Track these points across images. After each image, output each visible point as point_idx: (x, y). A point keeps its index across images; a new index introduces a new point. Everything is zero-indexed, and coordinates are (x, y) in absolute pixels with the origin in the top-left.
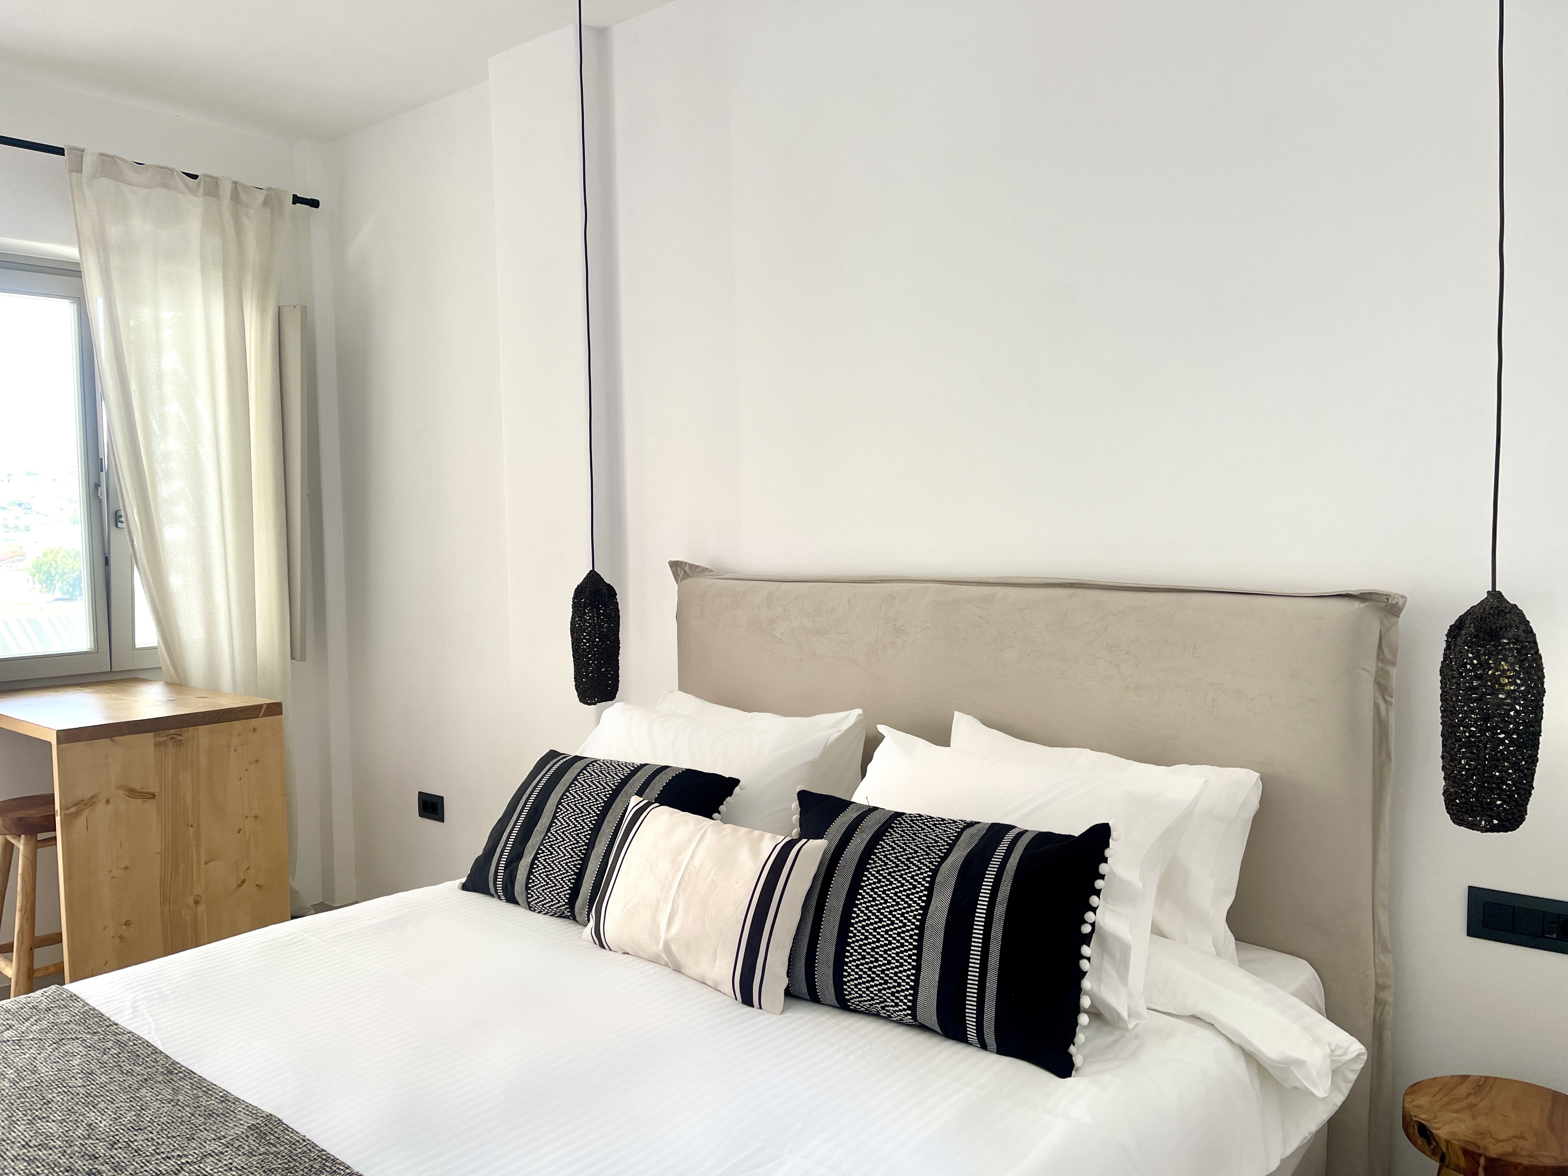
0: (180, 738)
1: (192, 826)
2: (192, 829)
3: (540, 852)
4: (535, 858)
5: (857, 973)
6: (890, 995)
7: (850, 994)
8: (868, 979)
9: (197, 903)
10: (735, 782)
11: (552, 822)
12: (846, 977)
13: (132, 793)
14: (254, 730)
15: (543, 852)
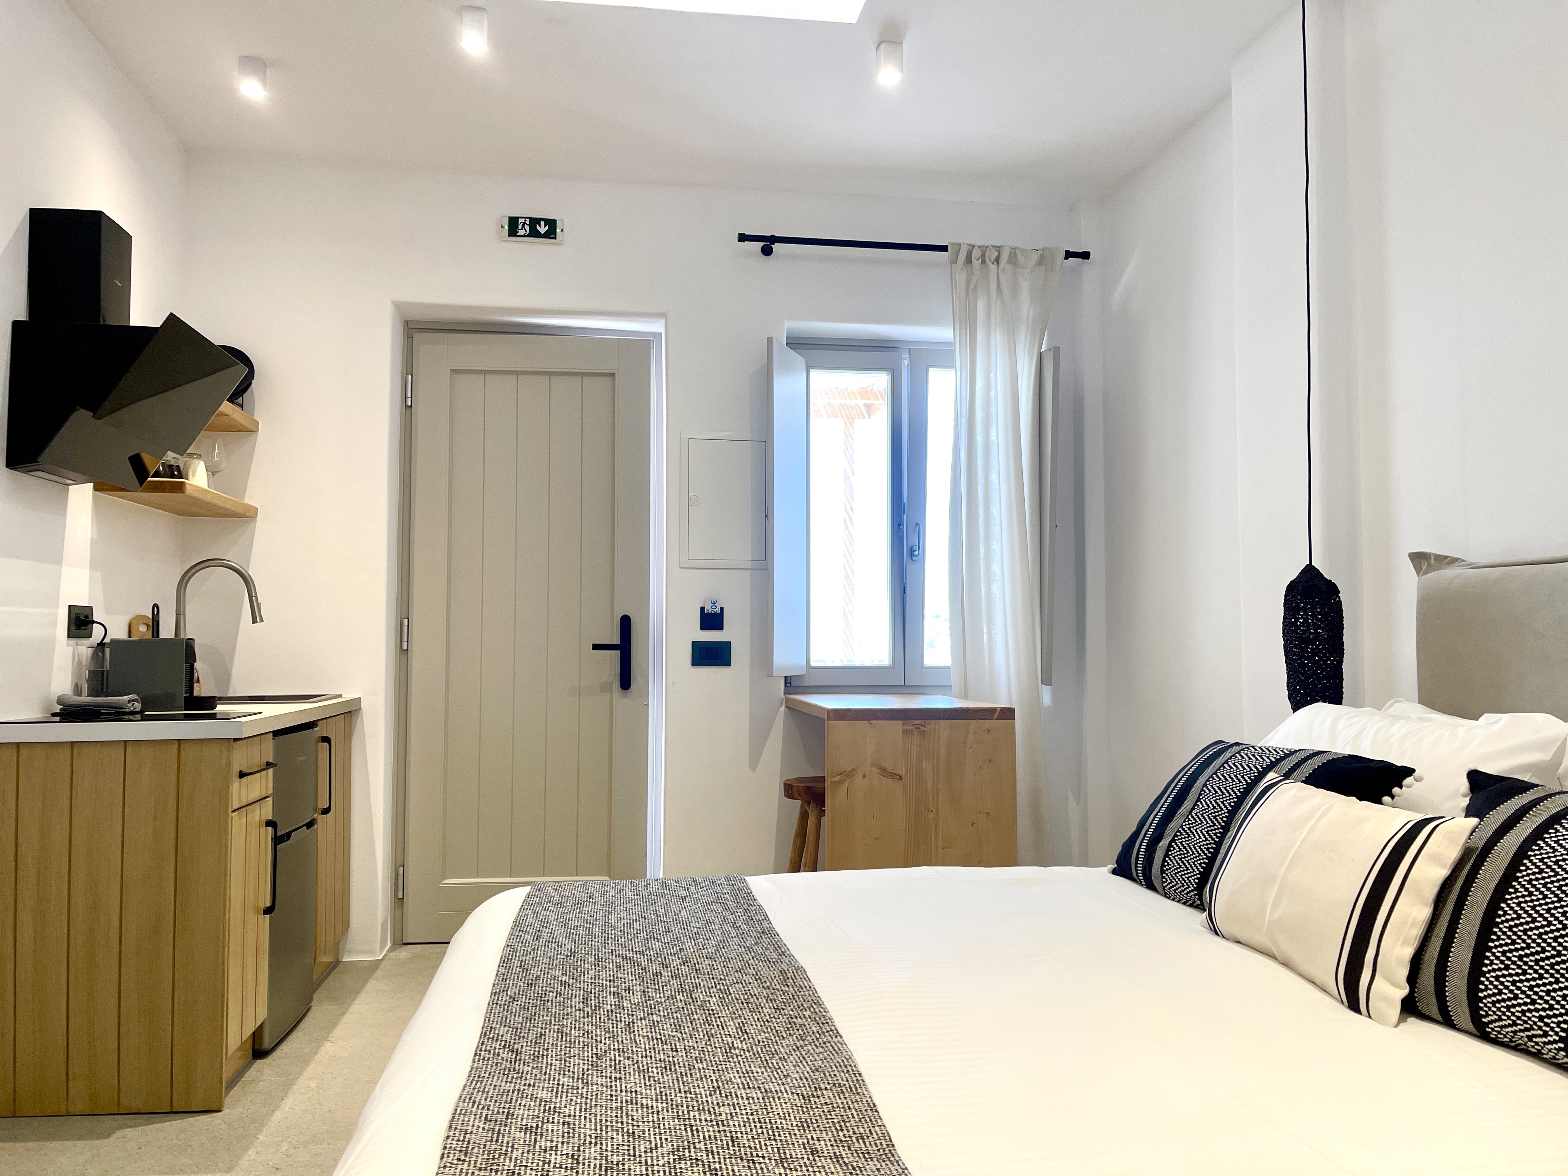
0: (924, 729)
1: (932, 811)
2: (931, 813)
3: (1178, 834)
4: (1173, 840)
5: (1496, 987)
6: (1536, 1020)
7: (1487, 1015)
8: (1509, 995)
11: (1196, 804)
12: (1482, 991)
13: (884, 772)
14: (989, 731)
15: (1181, 834)
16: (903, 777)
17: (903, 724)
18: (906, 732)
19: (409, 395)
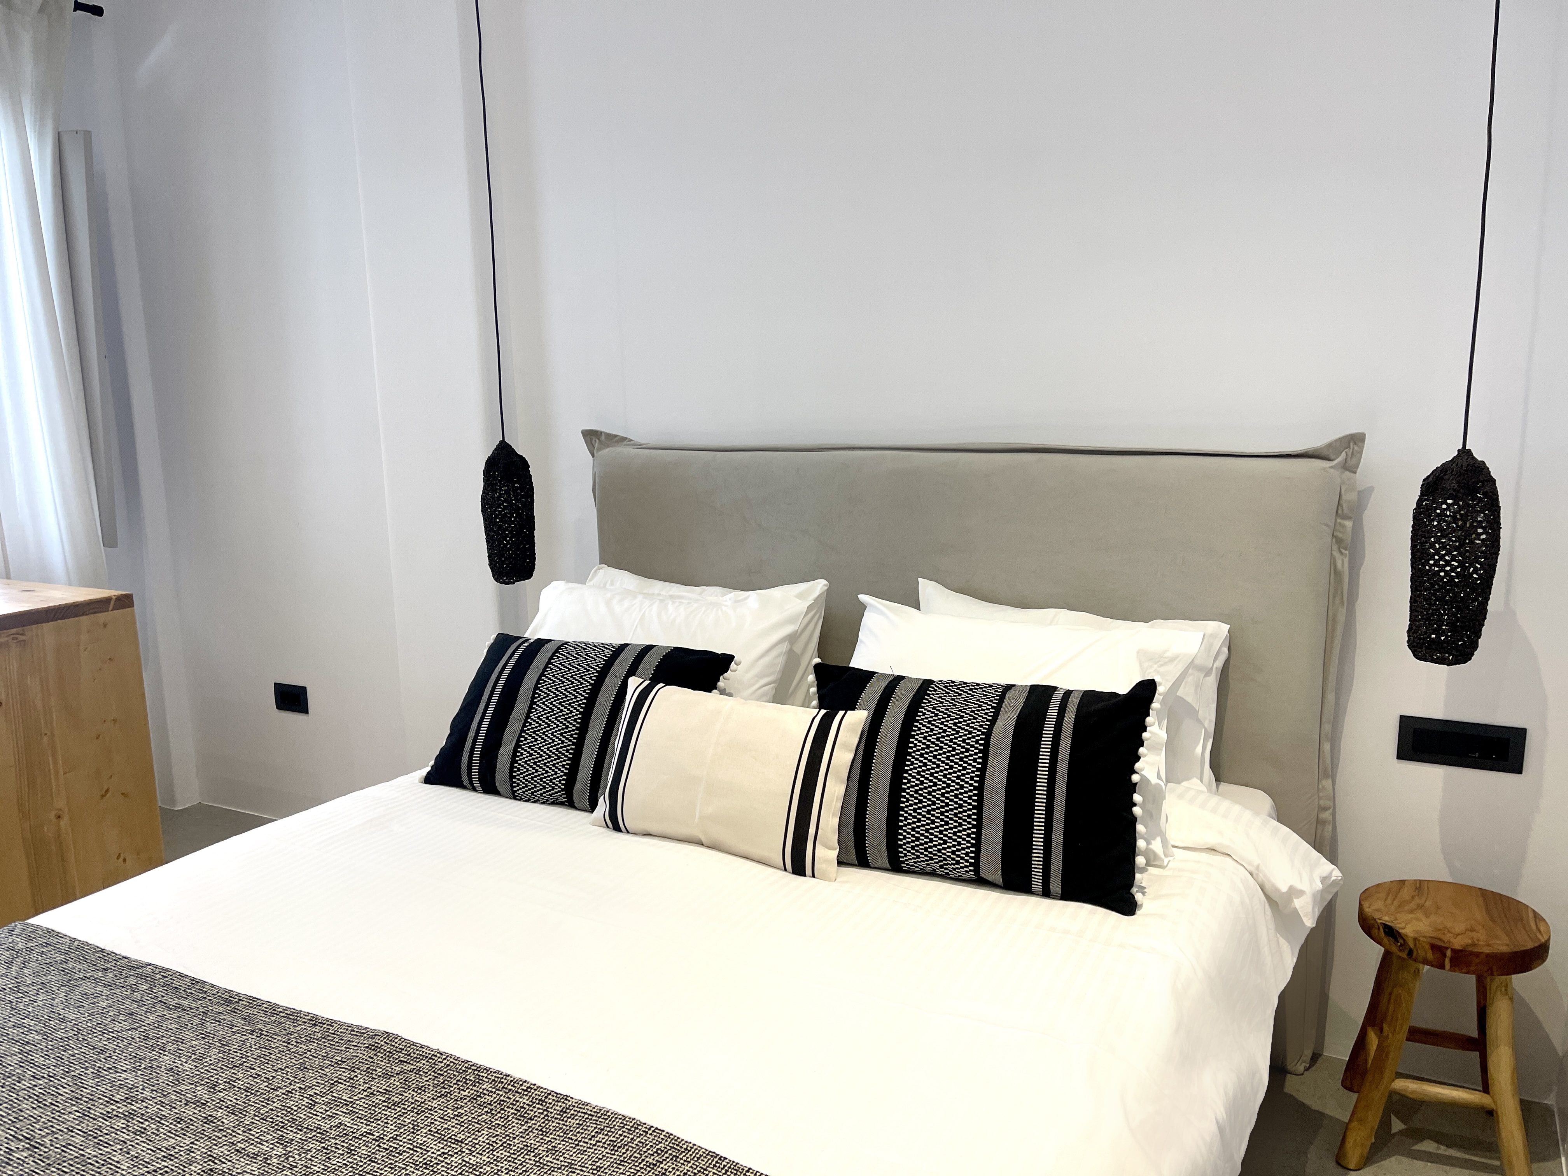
0: (23, 638)
1: (46, 734)
2: (45, 737)
3: (522, 739)
4: (517, 745)
5: (913, 836)
6: (950, 854)
7: (905, 856)
8: (925, 840)
9: (59, 817)
10: (730, 658)
11: (531, 708)
12: (900, 840)
14: (105, 625)
15: (526, 739)
16: (4, 702)
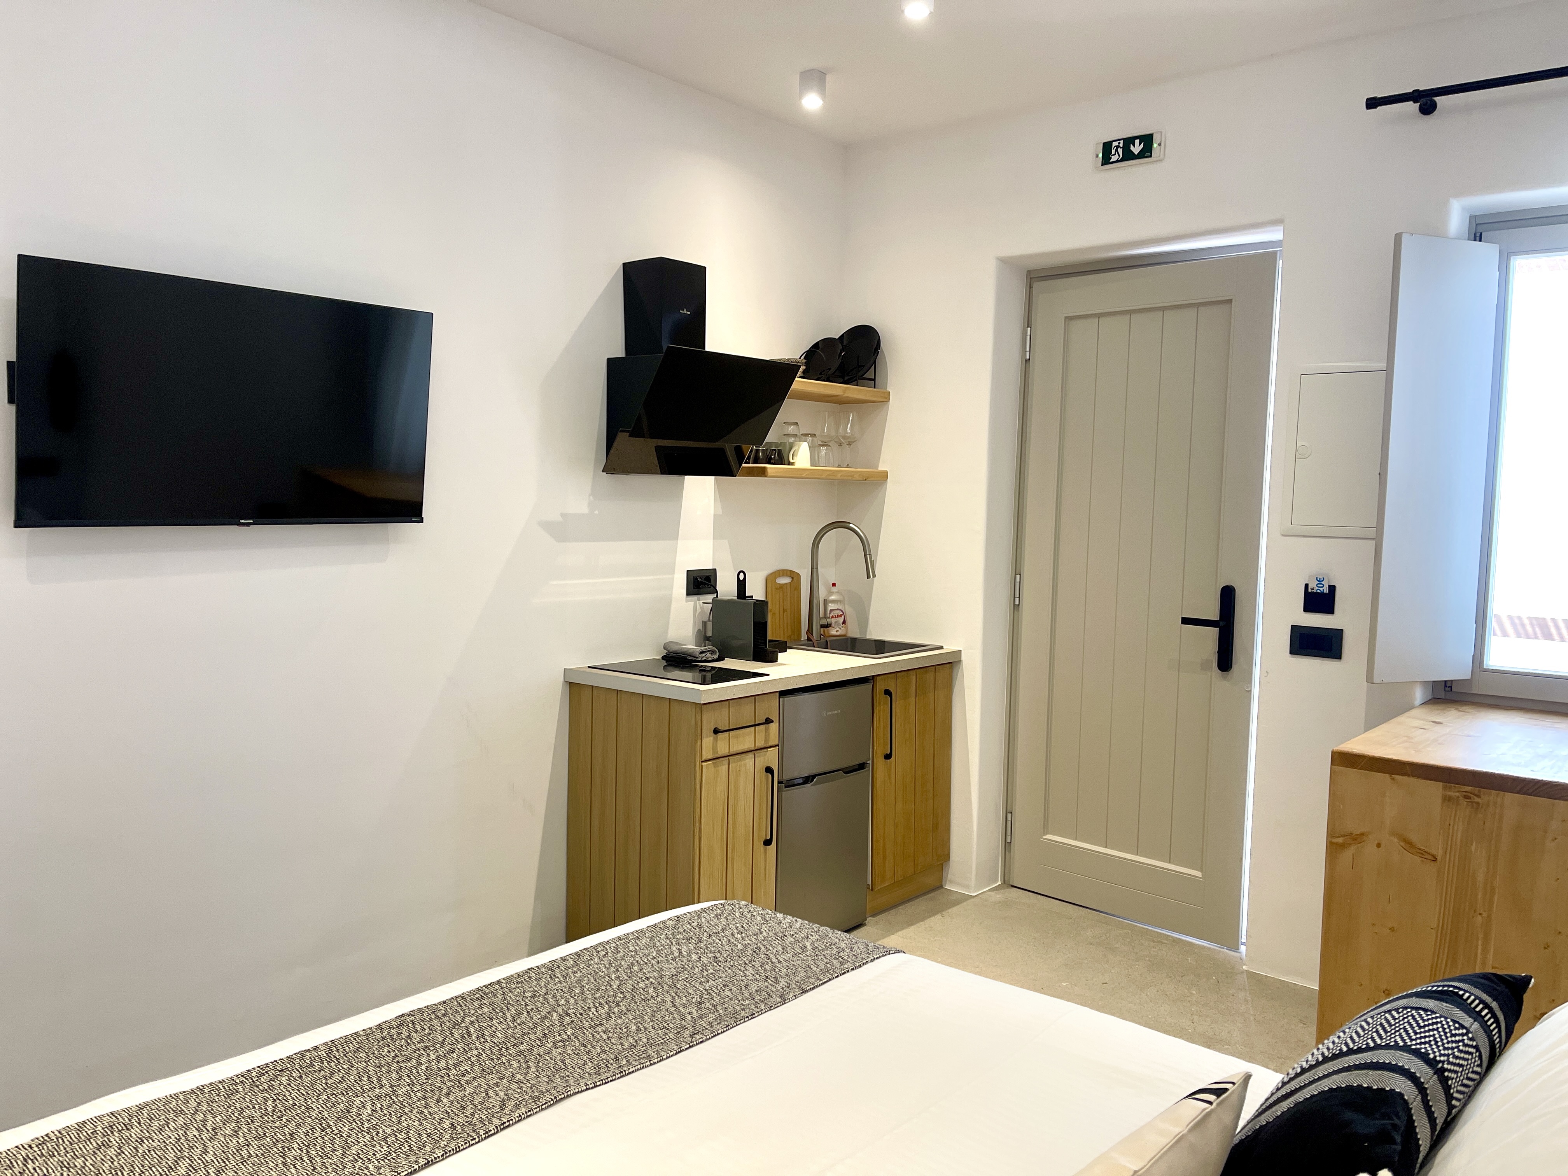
0: (1477, 799)
1: (1480, 914)
13: (1409, 844)
16: (1439, 858)
17: (1445, 788)
18: (1446, 799)
19: (1028, 349)
